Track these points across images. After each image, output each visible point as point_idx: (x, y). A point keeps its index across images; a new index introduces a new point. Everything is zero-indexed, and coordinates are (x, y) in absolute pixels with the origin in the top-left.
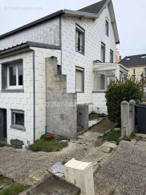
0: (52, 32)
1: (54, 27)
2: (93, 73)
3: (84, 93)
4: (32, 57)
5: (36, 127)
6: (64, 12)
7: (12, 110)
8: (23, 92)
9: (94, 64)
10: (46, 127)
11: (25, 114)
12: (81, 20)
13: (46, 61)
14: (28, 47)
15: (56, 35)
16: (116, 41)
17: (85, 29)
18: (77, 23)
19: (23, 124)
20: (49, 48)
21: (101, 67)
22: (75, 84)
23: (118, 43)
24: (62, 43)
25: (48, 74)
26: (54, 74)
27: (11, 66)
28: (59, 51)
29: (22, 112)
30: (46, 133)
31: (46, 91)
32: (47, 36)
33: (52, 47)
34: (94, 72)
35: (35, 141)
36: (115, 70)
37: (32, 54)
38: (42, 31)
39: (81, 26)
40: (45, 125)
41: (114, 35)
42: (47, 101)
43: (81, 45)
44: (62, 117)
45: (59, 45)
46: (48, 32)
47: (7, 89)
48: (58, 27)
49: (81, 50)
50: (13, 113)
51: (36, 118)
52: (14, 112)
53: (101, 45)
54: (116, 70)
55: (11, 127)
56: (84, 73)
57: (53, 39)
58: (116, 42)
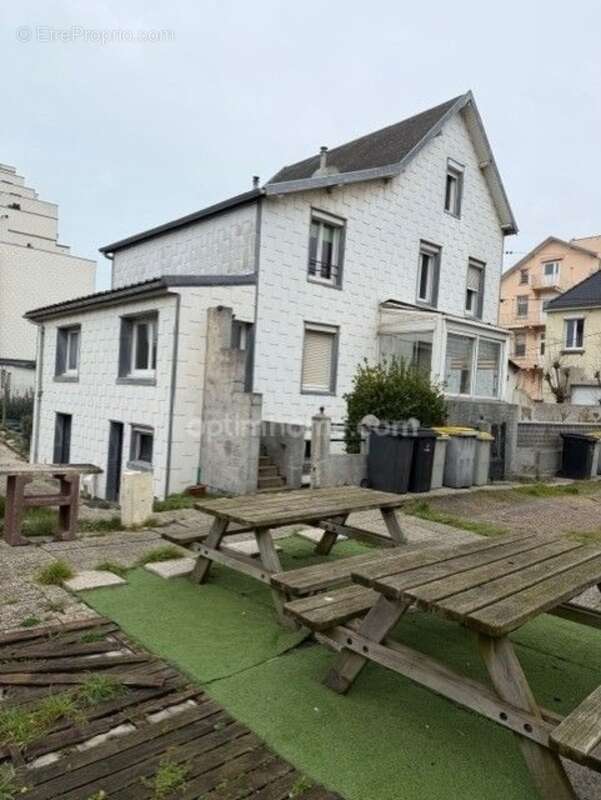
0: (241, 237)
1: (246, 226)
2: (376, 339)
3: (335, 395)
4: (174, 309)
5: (172, 466)
6: (263, 192)
7: (133, 426)
8: (154, 385)
9: (380, 311)
10: (199, 471)
11: (155, 437)
12: (333, 194)
13: (209, 316)
14: (165, 287)
15: (250, 247)
16: (500, 225)
17: (345, 216)
18: (316, 205)
19: (149, 460)
20: (220, 284)
21: (400, 322)
22: (303, 370)
23: (509, 231)
24: (261, 267)
25: (211, 347)
26: (220, 346)
27: (142, 323)
28: (252, 288)
29: (150, 431)
30: (198, 484)
31: (205, 386)
32: (230, 248)
33: (228, 280)
34: (379, 334)
35: (167, 497)
36: (432, 331)
37: (173, 302)
38: (222, 233)
39: (332, 211)
40: (196, 466)
41: (495, 206)
42: (204, 408)
43: (334, 261)
44: (229, 447)
45: (252, 272)
46: (234, 237)
47: (130, 376)
48: (254, 228)
49: (332, 277)
50: (134, 434)
51: (173, 446)
52: (137, 432)
53: (418, 250)
54: (434, 334)
55: (128, 464)
56: (337, 339)
57: (241, 255)
58: (503, 229)
